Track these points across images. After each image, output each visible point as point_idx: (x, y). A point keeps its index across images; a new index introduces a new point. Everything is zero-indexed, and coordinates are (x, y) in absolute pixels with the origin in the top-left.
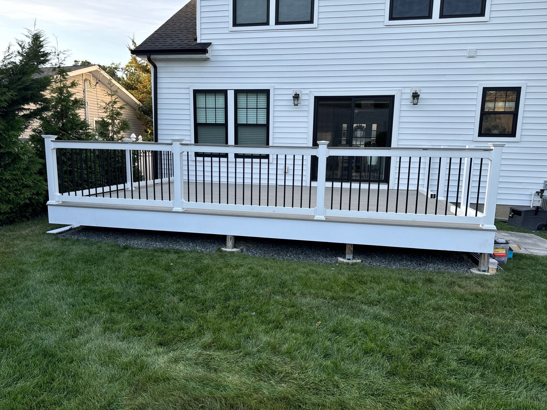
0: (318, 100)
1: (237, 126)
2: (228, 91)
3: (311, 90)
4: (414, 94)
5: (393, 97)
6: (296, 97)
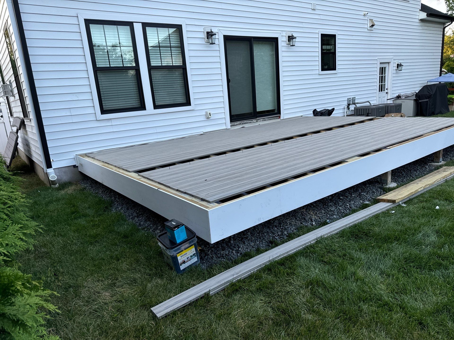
0: (226, 38)
1: (151, 68)
2: (134, 23)
3: (221, 28)
4: (289, 37)
5: (277, 39)
6: (212, 35)
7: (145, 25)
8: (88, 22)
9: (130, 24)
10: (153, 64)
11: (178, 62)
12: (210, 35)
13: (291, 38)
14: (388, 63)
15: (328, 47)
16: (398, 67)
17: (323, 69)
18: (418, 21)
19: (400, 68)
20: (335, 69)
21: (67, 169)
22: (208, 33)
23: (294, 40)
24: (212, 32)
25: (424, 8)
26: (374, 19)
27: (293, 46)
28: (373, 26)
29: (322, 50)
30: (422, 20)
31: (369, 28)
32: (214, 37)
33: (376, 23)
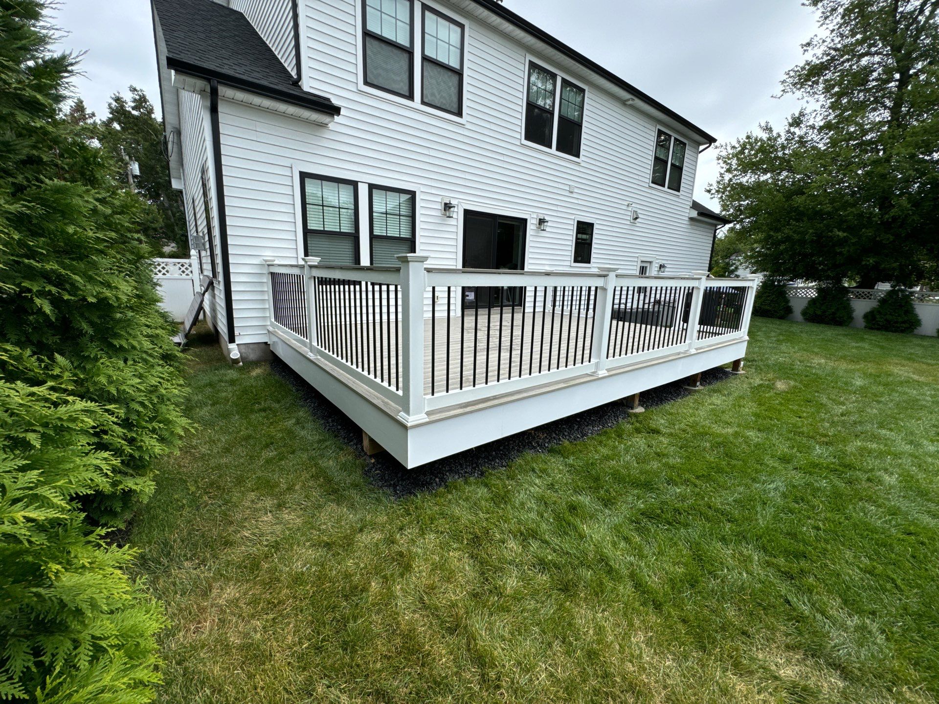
0: (467, 213)
1: (373, 237)
2: (359, 183)
3: (461, 201)
4: (540, 219)
5: (525, 220)
6: (450, 207)
7: (372, 187)
8: (304, 176)
9: (354, 184)
10: (377, 232)
11: (405, 233)
12: (448, 207)
13: (542, 221)
14: (650, 262)
15: (584, 237)
16: (660, 268)
17: (576, 261)
18: (687, 219)
19: (662, 269)
20: (589, 262)
21: (256, 346)
22: (446, 204)
23: (545, 224)
24: (450, 204)
25: (696, 206)
26: (639, 211)
27: (543, 230)
28: (636, 218)
29: (577, 239)
30: (691, 219)
31: (632, 221)
32: (452, 209)
33: (640, 216)
